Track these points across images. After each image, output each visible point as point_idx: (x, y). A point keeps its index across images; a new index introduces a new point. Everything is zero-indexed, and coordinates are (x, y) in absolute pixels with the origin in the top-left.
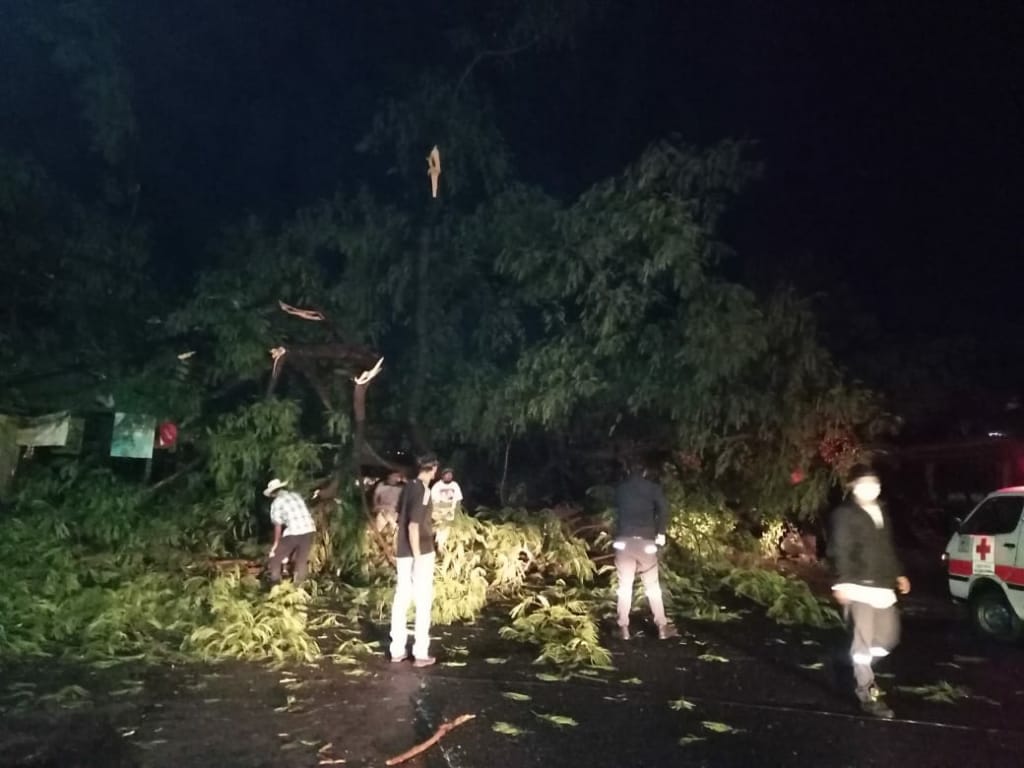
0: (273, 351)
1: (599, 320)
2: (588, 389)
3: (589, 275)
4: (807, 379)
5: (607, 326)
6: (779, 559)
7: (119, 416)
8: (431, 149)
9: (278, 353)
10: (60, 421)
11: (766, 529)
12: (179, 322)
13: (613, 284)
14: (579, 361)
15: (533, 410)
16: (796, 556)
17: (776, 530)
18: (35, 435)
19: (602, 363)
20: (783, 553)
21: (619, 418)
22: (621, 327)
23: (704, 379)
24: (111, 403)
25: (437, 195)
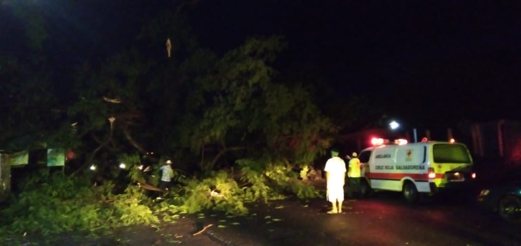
0: (109, 119)
1: (235, 98)
2: (233, 123)
3: (230, 82)
4: (309, 115)
5: (238, 100)
6: (308, 180)
7: (49, 151)
8: (167, 40)
9: (112, 120)
10: (24, 154)
11: (302, 169)
12: (72, 111)
13: (239, 85)
14: (228, 113)
15: (212, 134)
16: (314, 178)
17: (306, 169)
18: (15, 161)
19: (237, 113)
20: (309, 178)
21: (245, 134)
22: (243, 100)
23: (274, 118)
24: (45, 145)
25: (171, 55)
